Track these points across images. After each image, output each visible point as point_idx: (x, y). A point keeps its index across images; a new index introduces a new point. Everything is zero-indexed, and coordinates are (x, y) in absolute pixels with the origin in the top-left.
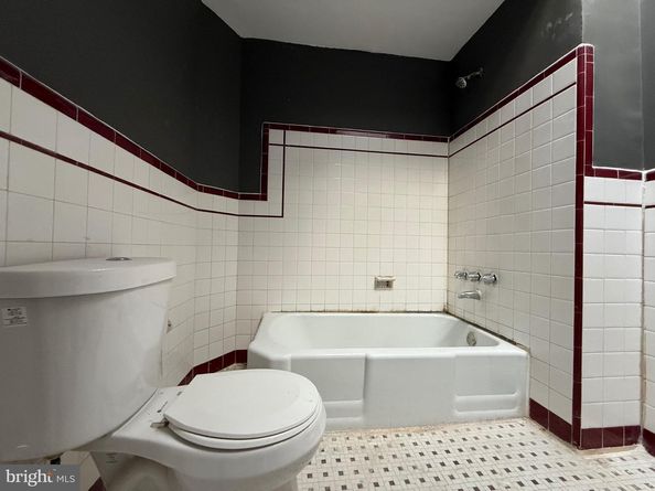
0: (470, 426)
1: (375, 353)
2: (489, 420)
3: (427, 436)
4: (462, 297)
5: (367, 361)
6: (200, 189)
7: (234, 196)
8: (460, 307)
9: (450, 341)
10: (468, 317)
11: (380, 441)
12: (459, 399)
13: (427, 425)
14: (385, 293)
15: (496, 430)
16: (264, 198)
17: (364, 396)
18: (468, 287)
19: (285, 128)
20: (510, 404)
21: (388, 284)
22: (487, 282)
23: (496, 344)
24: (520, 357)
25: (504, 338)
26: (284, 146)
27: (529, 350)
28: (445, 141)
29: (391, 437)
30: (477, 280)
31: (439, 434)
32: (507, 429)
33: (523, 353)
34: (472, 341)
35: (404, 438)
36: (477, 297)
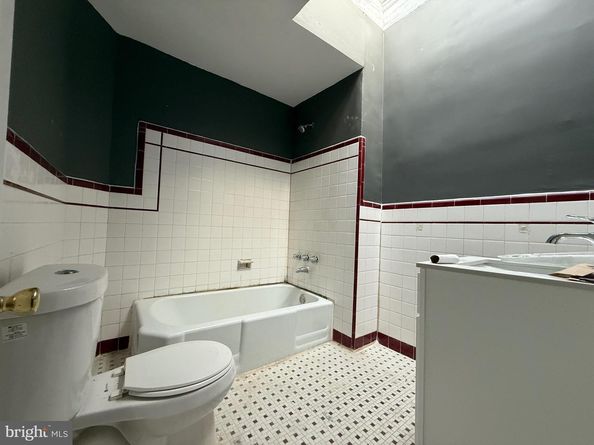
0: (304, 353)
1: (248, 318)
2: (313, 347)
3: (280, 366)
4: (298, 272)
5: (243, 324)
6: (70, 182)
7: (105, 189)
8: (296, 278)
9: (289, 303)
10: (301, 285)
11: (252, 378)
12: (298, 338)
13: (278, 360)
14: (245, 273)
15: (318, 351)
16: (139, 192)
17: (241, 350)
18: (301, 264)
19: (163, 131)
20: (323, 335)
21: (247, 266)
22: (313, 262)
23: (317, 300)
24: (329, 306)
25: (320, 295)
26: (162, 146)
27: (333, 301)
28: (289, 162)
29: (258, 373)
30: (306, 260)
31: (287, 363)
32: (323, 349)
33: (331, 303)
34: (303, 301)
35: (267, 372)
36: (307, 271)
